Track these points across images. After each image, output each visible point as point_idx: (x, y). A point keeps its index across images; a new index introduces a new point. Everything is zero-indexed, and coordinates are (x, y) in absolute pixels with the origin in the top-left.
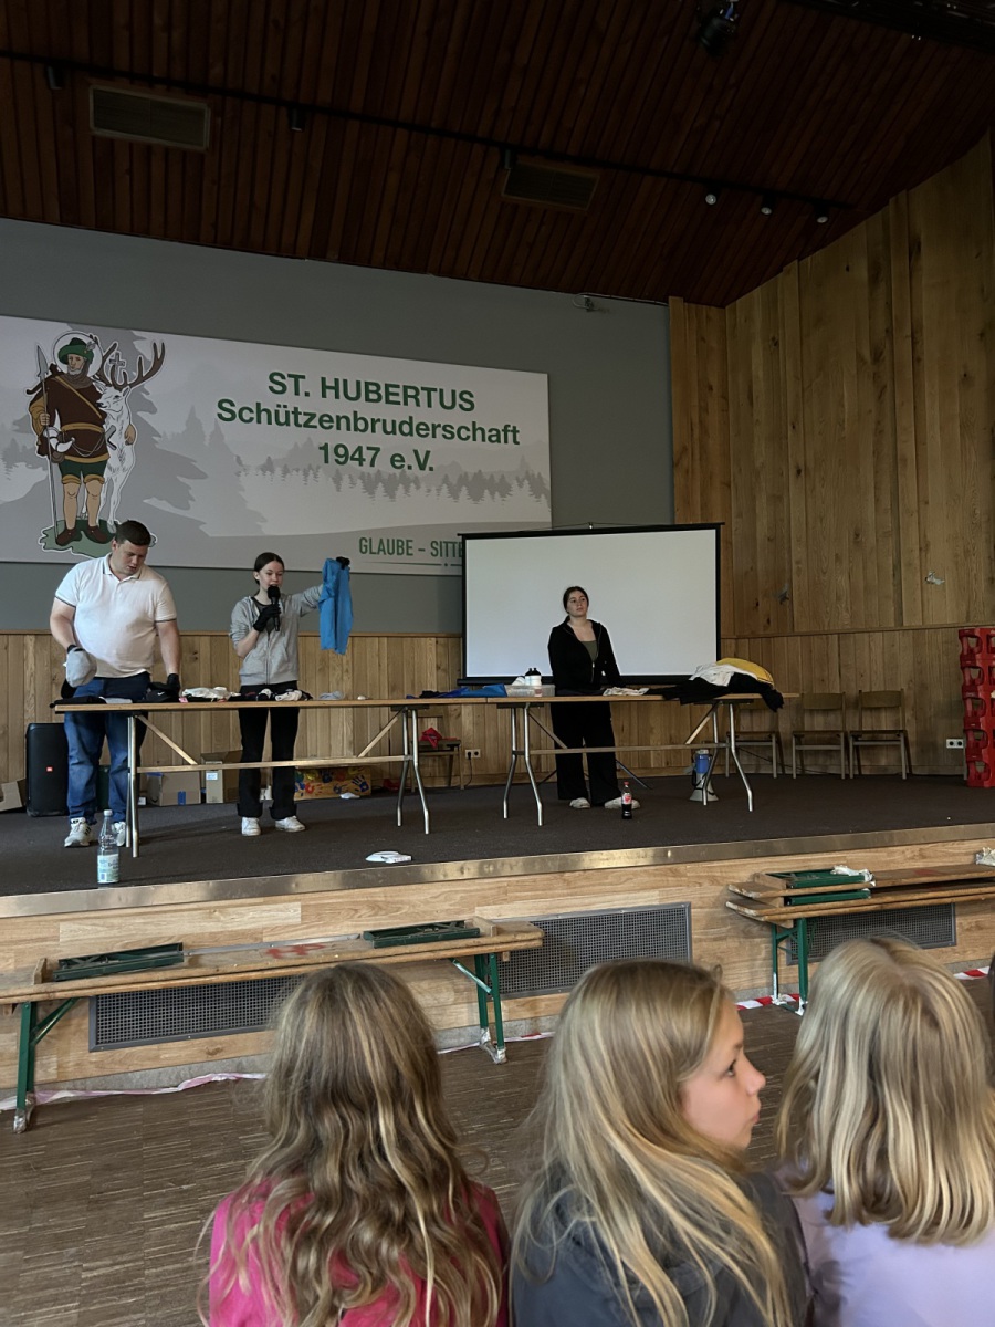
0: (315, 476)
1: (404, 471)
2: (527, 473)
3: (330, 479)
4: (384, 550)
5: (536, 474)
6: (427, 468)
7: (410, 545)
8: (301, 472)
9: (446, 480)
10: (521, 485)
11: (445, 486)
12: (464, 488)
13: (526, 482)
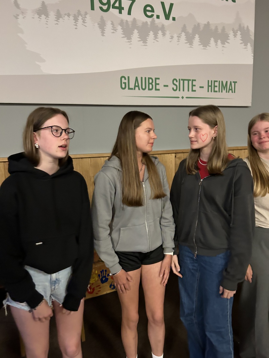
0: (84, 22)
1: (154, 21)
2: (240, 25)
3: (96, 24)
4: (138, 86)
5: (246, 27)
6: (171, 18)
7: (158, 81)
8: (72, 18)
9: (184, 29)
10: (235, 36)
11: (183, 34)
12: (197, 36)
13: (239, 33)
